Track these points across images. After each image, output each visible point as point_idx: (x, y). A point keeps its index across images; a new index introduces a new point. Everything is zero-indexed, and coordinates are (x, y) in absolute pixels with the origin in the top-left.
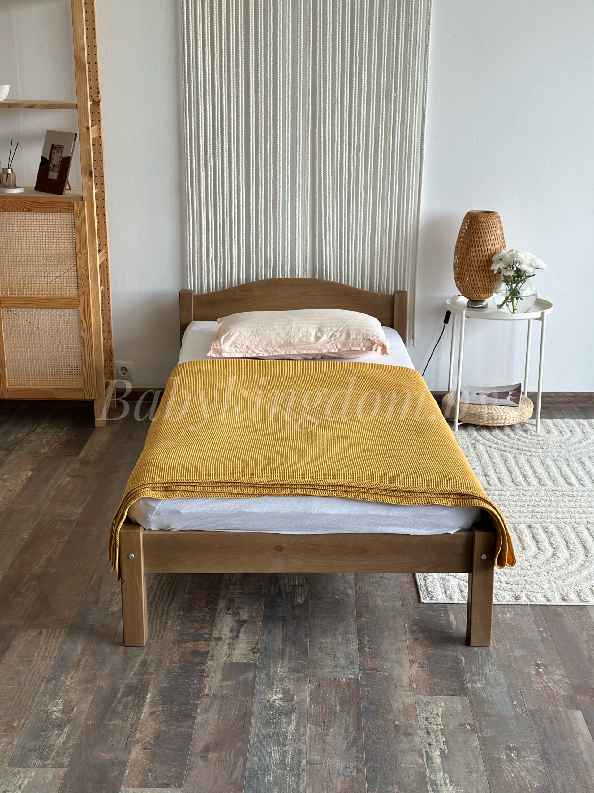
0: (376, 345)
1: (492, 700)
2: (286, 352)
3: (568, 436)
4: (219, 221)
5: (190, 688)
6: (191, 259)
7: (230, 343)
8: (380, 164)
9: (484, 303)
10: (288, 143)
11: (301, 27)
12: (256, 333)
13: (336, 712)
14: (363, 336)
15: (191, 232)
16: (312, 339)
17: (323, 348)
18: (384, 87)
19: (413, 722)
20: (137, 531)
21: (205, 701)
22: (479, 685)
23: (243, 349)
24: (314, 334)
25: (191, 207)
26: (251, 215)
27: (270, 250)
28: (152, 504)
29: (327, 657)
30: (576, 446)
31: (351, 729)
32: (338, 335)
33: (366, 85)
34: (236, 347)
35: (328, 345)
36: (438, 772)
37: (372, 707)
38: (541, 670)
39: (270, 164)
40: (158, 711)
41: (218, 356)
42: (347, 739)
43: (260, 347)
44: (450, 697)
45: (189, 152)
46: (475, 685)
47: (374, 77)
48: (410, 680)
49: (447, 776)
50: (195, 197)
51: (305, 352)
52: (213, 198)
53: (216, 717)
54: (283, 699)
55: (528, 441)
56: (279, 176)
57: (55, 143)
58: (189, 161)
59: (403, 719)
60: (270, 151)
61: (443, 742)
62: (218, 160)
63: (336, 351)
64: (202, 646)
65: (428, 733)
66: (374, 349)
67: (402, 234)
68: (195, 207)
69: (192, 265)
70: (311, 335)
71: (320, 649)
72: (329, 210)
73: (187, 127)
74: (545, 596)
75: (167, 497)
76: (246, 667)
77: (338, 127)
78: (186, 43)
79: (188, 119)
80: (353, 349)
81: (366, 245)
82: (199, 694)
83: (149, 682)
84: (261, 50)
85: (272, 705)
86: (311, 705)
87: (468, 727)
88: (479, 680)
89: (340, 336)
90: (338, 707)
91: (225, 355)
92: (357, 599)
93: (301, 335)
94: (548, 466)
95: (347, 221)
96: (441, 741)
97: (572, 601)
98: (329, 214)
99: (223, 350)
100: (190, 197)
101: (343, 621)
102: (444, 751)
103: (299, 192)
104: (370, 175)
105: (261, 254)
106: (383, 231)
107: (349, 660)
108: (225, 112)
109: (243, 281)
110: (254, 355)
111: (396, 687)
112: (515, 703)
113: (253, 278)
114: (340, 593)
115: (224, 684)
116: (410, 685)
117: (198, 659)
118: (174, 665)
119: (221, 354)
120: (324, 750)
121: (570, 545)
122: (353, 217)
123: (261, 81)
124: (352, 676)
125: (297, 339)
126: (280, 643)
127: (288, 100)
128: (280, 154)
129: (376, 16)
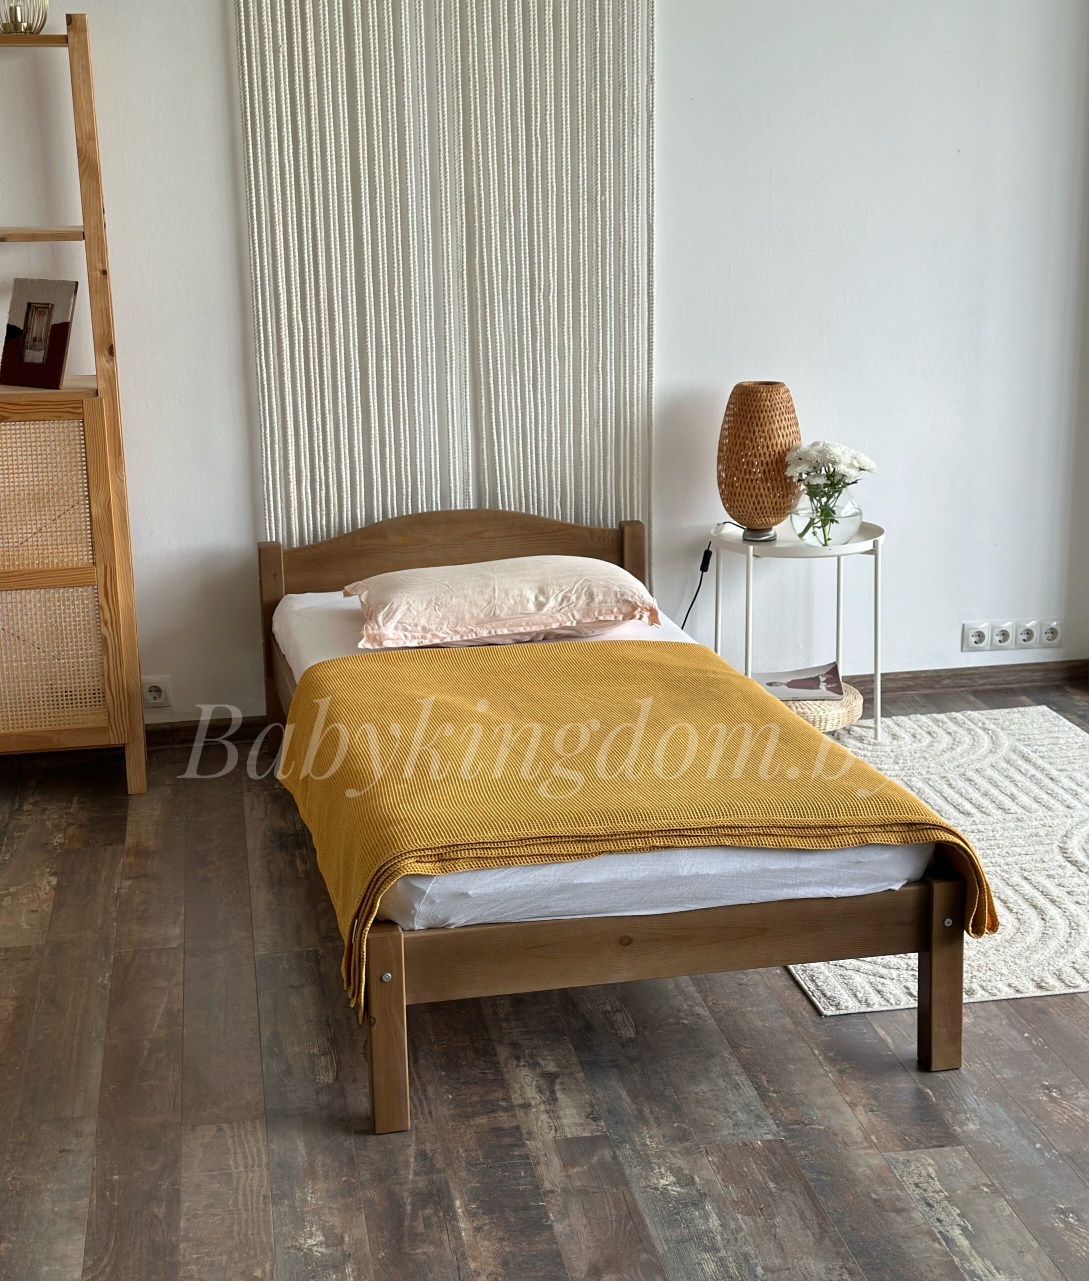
0: (639, 609)
1: (1002, 1146)
2: (490, 632)
3: (928, 741)
4: (317, 419)
5: (518, 1184)
6: (271, 489)
7: (395, 624)
8: (584, 313)
9: (772, 533)
10: (429, 283)
11: (443, 91)
12: (435, 604)
13: (771, 1193)
14: (616, 596)
15: (269, 443)
16: (532, 607)
17: (551, 620)
18: (583, 186)
19: (899, 1192)
20: (396, 933)
21: (553, 1201)
22: (971, 1127)
23: (418, 632)
24: (533, 599)
25: (267, 400)
26: (372, 408)
27: (406, 465)
28: (418, 884)
29: (715, 1112)
30: (948, 755)
31: (808, 1213)
32: (573, 598)
33: (554, 184)
34: (406, 629)
35: (558, 616)
36: (972, 1259)
37: (823, 1177)
38: (1054, 1094)
39: (400, 320)
40: (484, 1224)
41: (377, 647)
42: (809, 1229)
43: (445, 627)
44: (936, 1150)
45: (260, 306)
46: (965, 1128)
47: (567, 170)
48: (862, 1131)
49: (989, 1263)
50: (273, 381)
51: (522, 630)
52: (304, 382)
53: (585, 1221)
54: (678, 1183)
55: (869, 754)
56: (417, 341)
57: (32, 301)
58: (261, 320)
59: (881, 1190)
60: (399, 298)
61: (958, 1215)
62: (312, 317)
63: (574, 624)
64: (503, 1119)
65: (929, 1205)
66: (638, 616)
67: (625, 427)
68: (274, 399)
69: (271, 499)
70: (528, 602)
71: (698, 1102)
72: (503, 392)
73: (255, 263)
74: (1010, 986)
75: (444, 870)
76: (592, 1143)
77: (511, 254)
78: (249, 122)
79: (257, 249)
80: (602, 618)
81: (567, 448)
82: (537, 1191)
83: (447, 1183)
84: (378, 131)
85: (665, 1192)
86: (727, 1187)
87: (985, 1189)
88: (967, 1119)
89: (578, 598)
90: (772, 1185)
91: (388, 644)
92: (719, 1021)
93: (512, 602)
94: (919, 789)
95: (533, 410)
96: (955, 1214)
97: (1054, 987)
98: (503, 399)
99: (384, 635)
100: (265, 383)
101: (713, 1056)
102: (966, 1227)
103: (451, 364)
104: (569, 331)
105: (391, 474)
106: (594, 423)
107: (752, 1114)
108: (321, 235)
109: (361, 522)
110: (437, 641)
111: (847, 1144)
112: (1038, 1146)
113: (378, 516)
114: (687, 1015)
115: (570, 1172)
116: (867, 1138)
117: (507, 1140)
118: (473, 1154)
119: (381, 644)
120: (781, 1249)
121: (1011, 906)
122: (542, 403)
123: (380, 183)
124: (770, 1137)
125: (506, 609)
126: (628, 1100)
127: (427, 213)
128: (416, 303)
129: (566, 69)
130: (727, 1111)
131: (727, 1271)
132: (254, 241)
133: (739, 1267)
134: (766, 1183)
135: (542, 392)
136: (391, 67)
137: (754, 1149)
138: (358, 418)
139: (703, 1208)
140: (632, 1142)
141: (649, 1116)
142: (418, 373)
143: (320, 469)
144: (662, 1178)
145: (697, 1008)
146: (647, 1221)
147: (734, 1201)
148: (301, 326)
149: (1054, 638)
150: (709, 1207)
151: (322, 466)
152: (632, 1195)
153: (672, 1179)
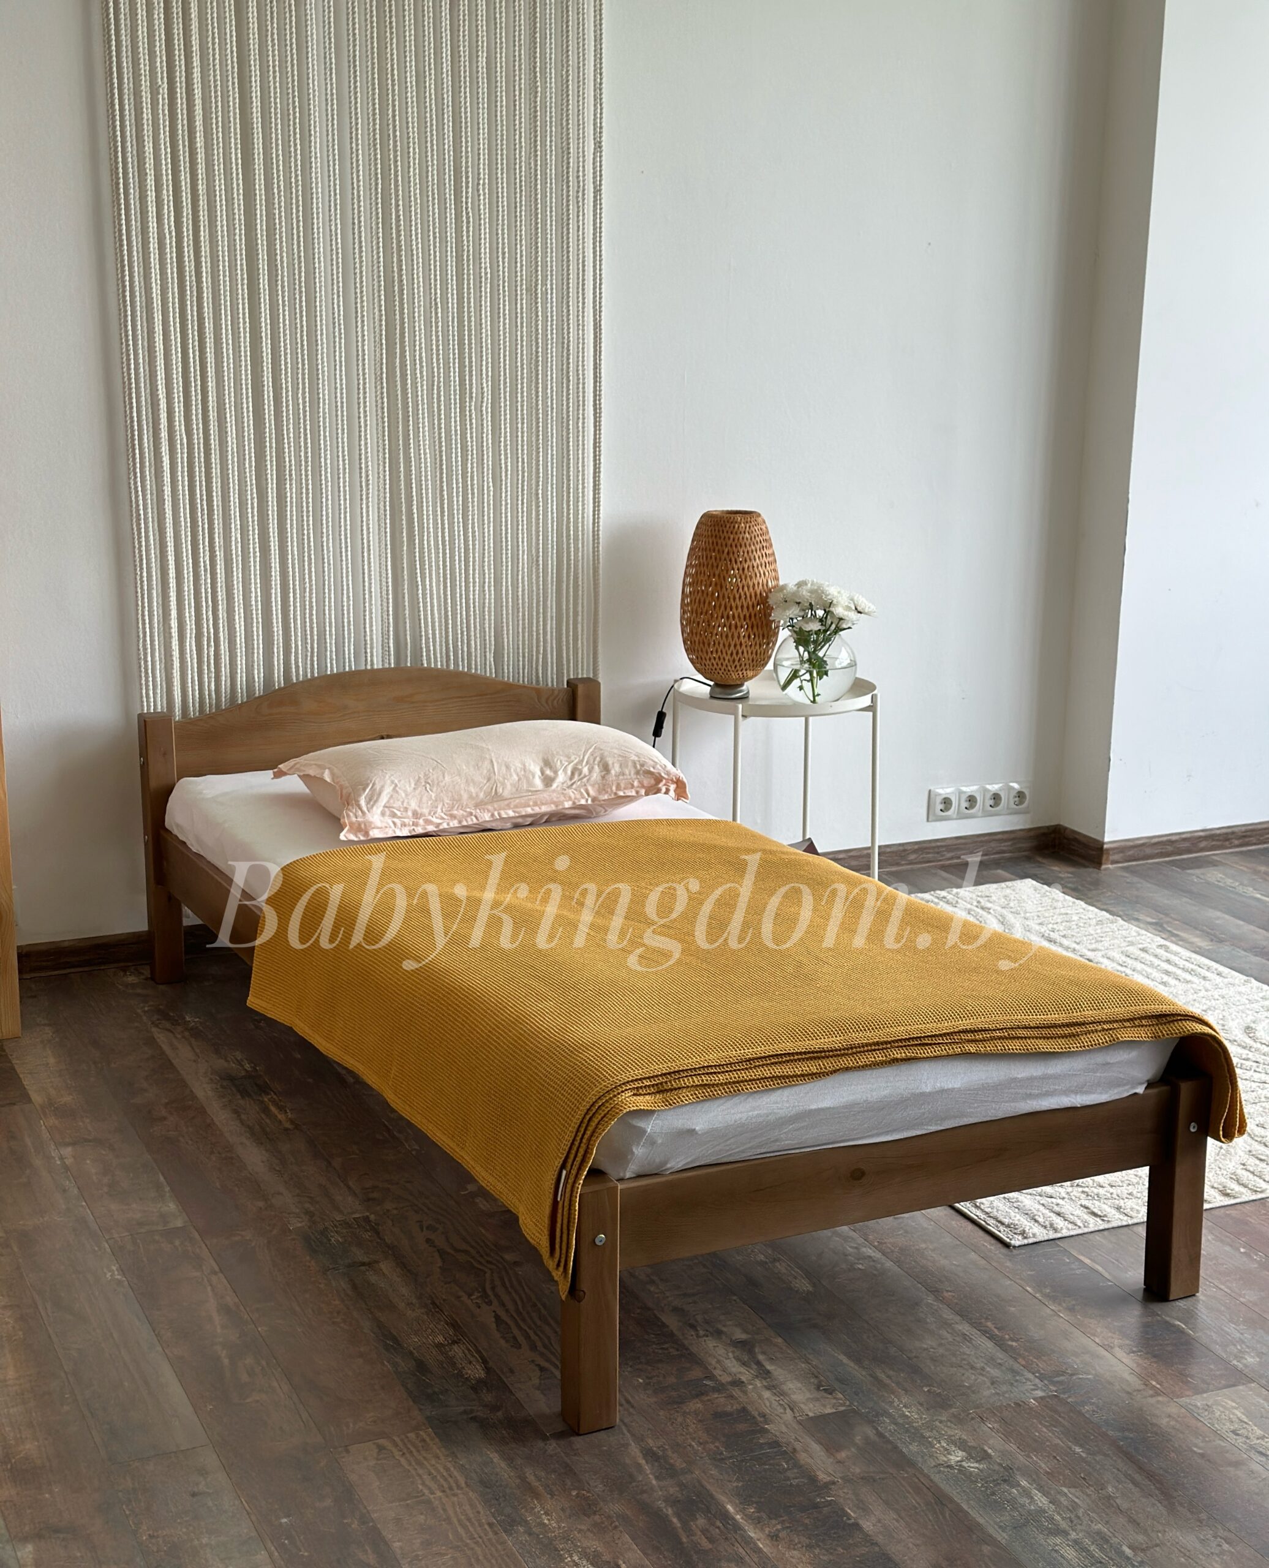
2: (493, 815)
12: (425, 783)
16: (538, 783)
17: (562, 798)
23: (408, 818)
24: (538, 773)
32: (585, 770)
34: (394, 815)
35: (570, 792)
41: (362, 838)
43: (439, 810)
51: (529, 811)
70: (534, 777)
80: (621, 793)
89: (591, 771)
91: (375, 834)
93: (515, 777)
98: (429, 533)
110: (431, 828)
119: (367, 833)
125: (509, 787)
130: (972, 1368)
131: (1093, 1556)
132: (126, 331)
133: (1102, 1549)
134: (1070, 1448)
135: (473, 523)
136: (295, 118)
137: (1031, 1409)
138: (255, 557)
139: (1019, 1485)
140: (889, 1416)
141: (888, 1381)
142: (327, 500)
143: (208, 621)
144: (949, 1454)
145: (864, 1249)
146: (965, 1507)
147: (1048, 1473)
148: (185, 441)
149: (1021, 803)
150: (1024, 1483)
151: (211, 617)
152: (928, 1477)
153: (961, 1453)
